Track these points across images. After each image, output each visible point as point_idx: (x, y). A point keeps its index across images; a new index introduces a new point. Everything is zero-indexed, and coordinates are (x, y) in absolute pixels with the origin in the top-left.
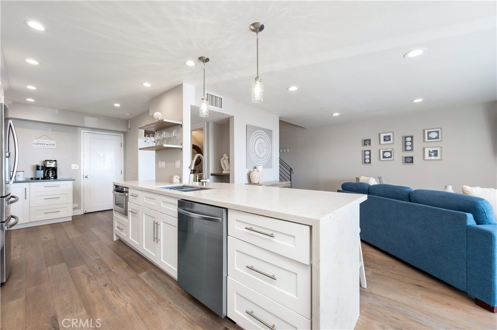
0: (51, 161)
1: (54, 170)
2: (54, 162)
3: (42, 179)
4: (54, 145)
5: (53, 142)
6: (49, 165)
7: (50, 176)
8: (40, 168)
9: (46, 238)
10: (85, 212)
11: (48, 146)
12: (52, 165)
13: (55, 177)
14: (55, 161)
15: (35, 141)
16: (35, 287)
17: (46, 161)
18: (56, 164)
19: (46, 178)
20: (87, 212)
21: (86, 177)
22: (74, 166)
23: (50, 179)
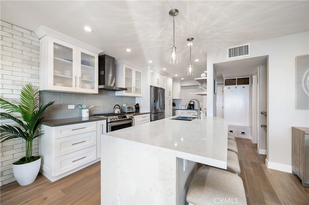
0: (192, 101)
1: (193, 105)
6: (191, 103)
11: (192, 95)
12: (193, 103)
14: (194, 101)
15: (188, 94)
19: (190, 109)
23: (192, 109)
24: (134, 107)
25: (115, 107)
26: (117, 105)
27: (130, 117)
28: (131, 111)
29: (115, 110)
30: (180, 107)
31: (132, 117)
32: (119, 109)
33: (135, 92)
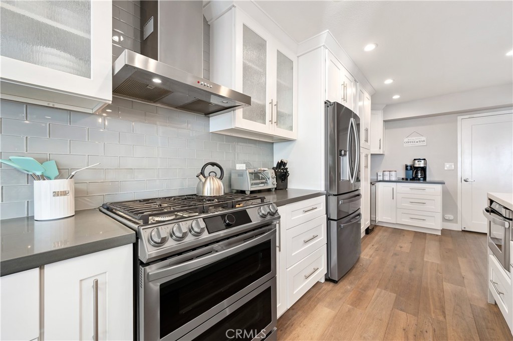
0: (420, 159)
1: (424, 170)
2: (423, 161)
3: (411, 180)
4: (424, 141)
5: (423, 138)
6: (417, 164)
7: (419, 177)
8: (409, 168)
9: (401, 247)
10: (463, 229)
11: (418, 143)
12: (422, 164)
13: (425, 178)
14: (424, 159)
15: (406, 140)
16: (350, 306)
17: (415, 160)
18: (425, 163)
19: (415, 179)
20: (466, 229)
21: (466, 181)
22: (447, 166)
23: (419, 180)
24: (271, 174)
25: (202, 173)
26: (213, 164)
27: (263, 216)
28: (261, 187)
29: (204, 184)
30: (380, 174)
31: (272, 214)
32: (221, 178)
33: (274, 120)
